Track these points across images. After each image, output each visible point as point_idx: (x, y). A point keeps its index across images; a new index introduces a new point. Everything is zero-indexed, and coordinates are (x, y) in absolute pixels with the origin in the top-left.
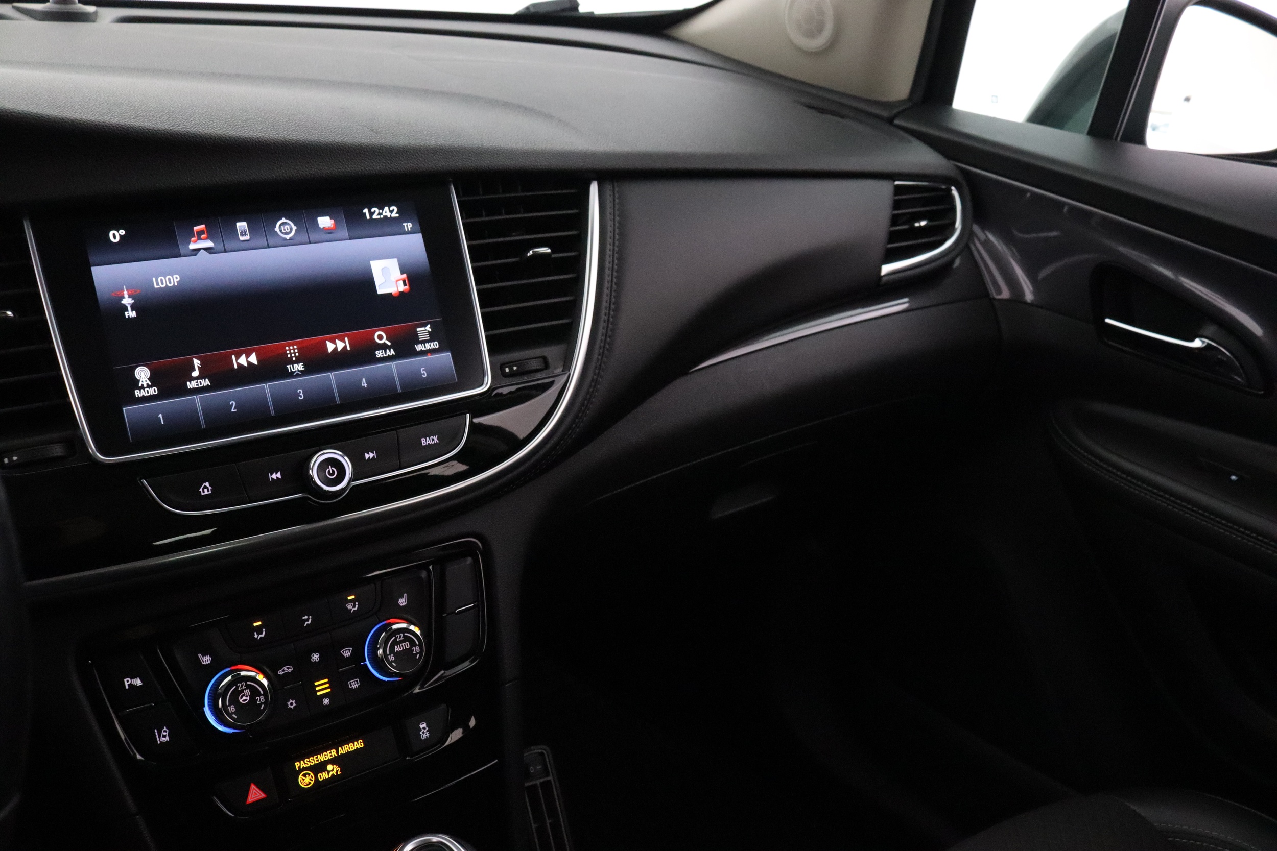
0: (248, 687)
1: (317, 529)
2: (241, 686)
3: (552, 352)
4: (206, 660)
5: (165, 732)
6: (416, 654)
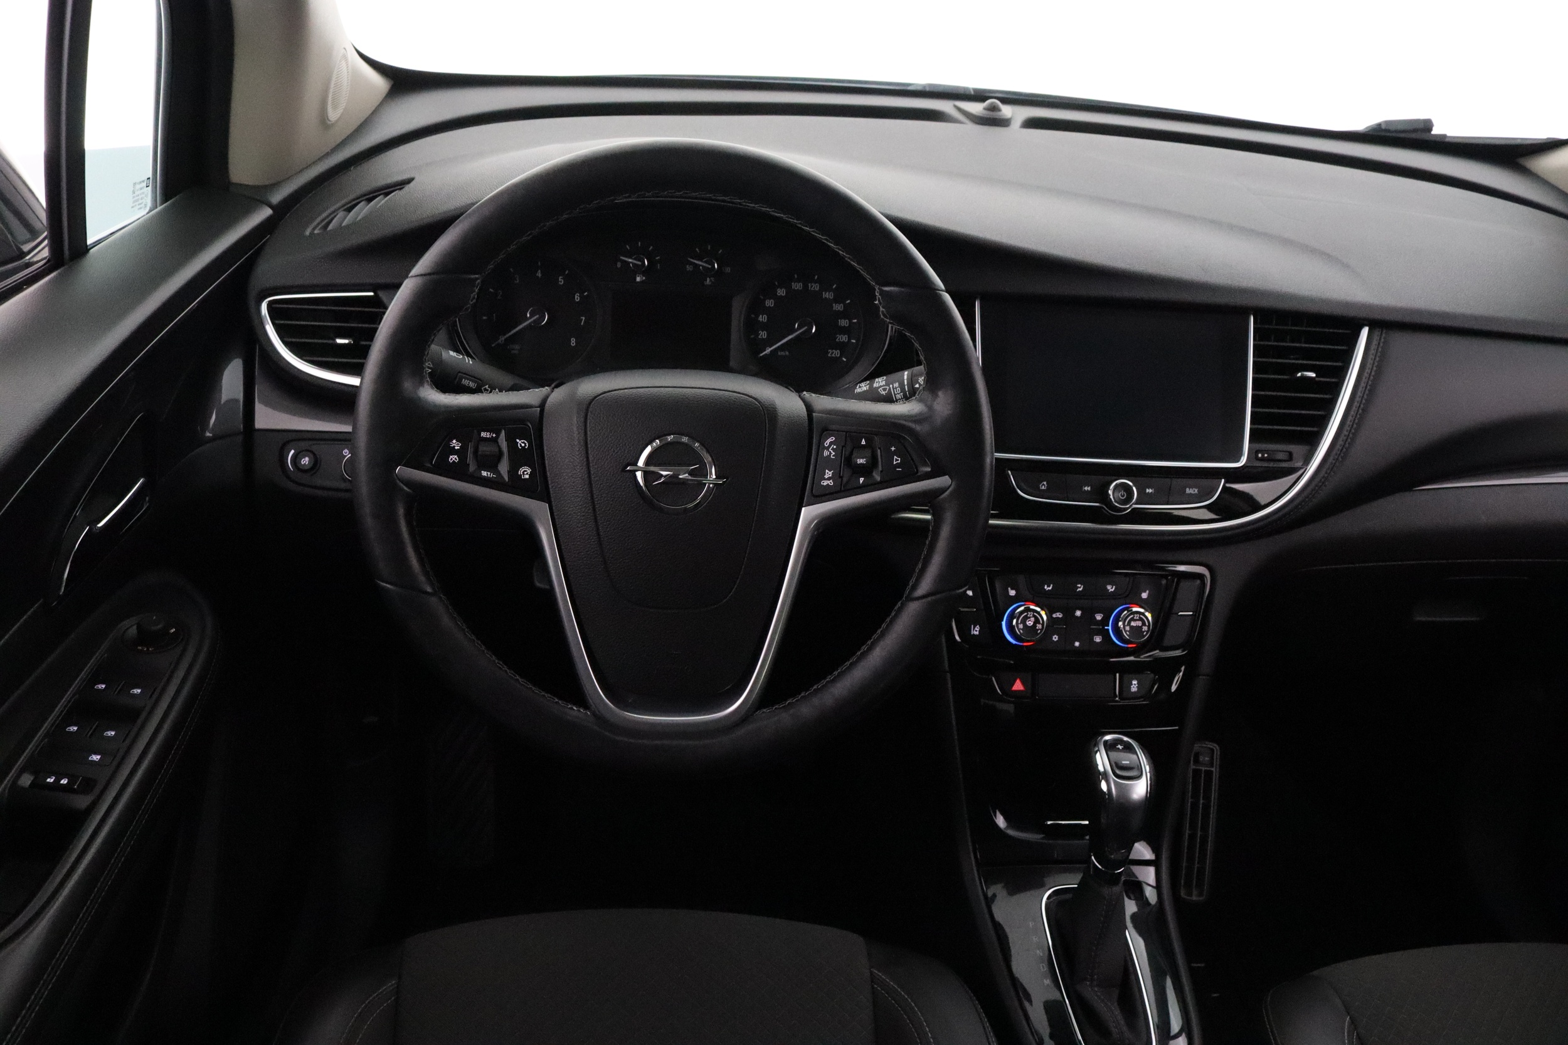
0: (1034, 616)
1: (1102, 529)
2: (1030, 614)
4: (1012, 593)
5: (978, 628)
6: (1144, 632)
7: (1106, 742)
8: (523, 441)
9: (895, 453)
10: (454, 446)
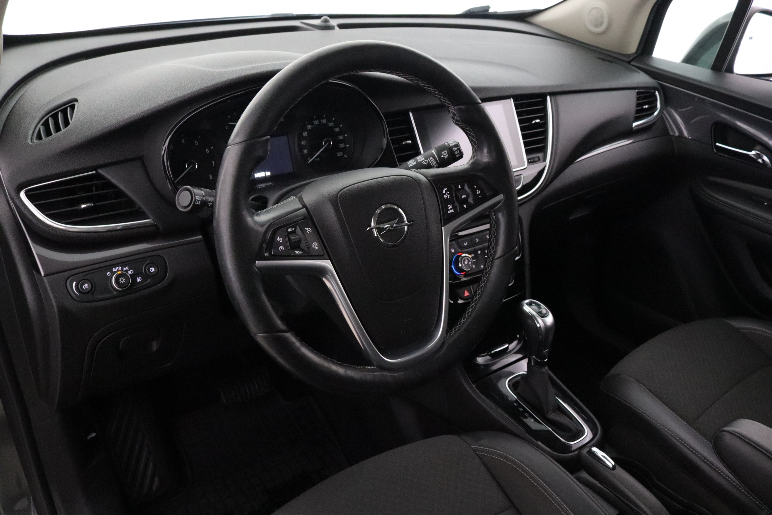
0: (467, 259)
2: (465, 258)
3: (540, 155)
4: (453, 251)
7: (527, 304)
8: (308, 228)
9: (476, 189)
10: (279, 241)
